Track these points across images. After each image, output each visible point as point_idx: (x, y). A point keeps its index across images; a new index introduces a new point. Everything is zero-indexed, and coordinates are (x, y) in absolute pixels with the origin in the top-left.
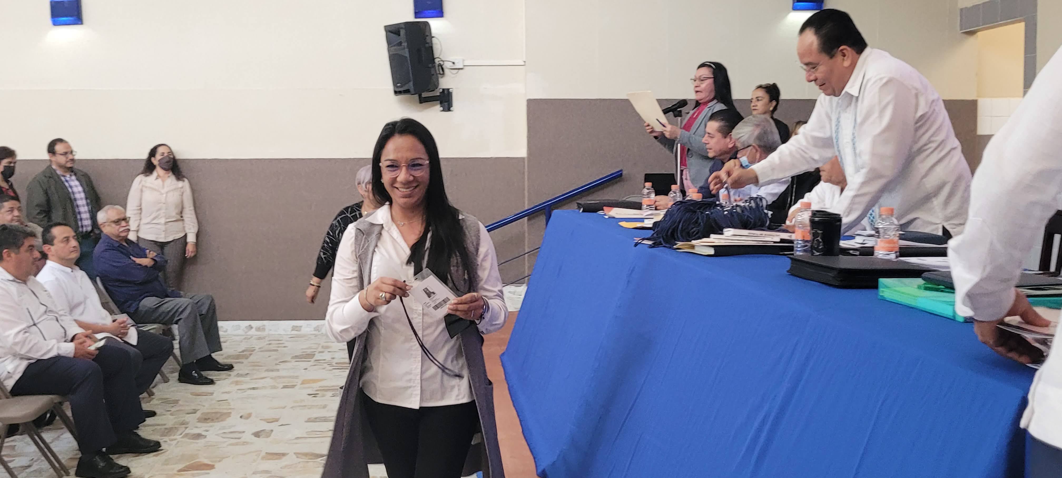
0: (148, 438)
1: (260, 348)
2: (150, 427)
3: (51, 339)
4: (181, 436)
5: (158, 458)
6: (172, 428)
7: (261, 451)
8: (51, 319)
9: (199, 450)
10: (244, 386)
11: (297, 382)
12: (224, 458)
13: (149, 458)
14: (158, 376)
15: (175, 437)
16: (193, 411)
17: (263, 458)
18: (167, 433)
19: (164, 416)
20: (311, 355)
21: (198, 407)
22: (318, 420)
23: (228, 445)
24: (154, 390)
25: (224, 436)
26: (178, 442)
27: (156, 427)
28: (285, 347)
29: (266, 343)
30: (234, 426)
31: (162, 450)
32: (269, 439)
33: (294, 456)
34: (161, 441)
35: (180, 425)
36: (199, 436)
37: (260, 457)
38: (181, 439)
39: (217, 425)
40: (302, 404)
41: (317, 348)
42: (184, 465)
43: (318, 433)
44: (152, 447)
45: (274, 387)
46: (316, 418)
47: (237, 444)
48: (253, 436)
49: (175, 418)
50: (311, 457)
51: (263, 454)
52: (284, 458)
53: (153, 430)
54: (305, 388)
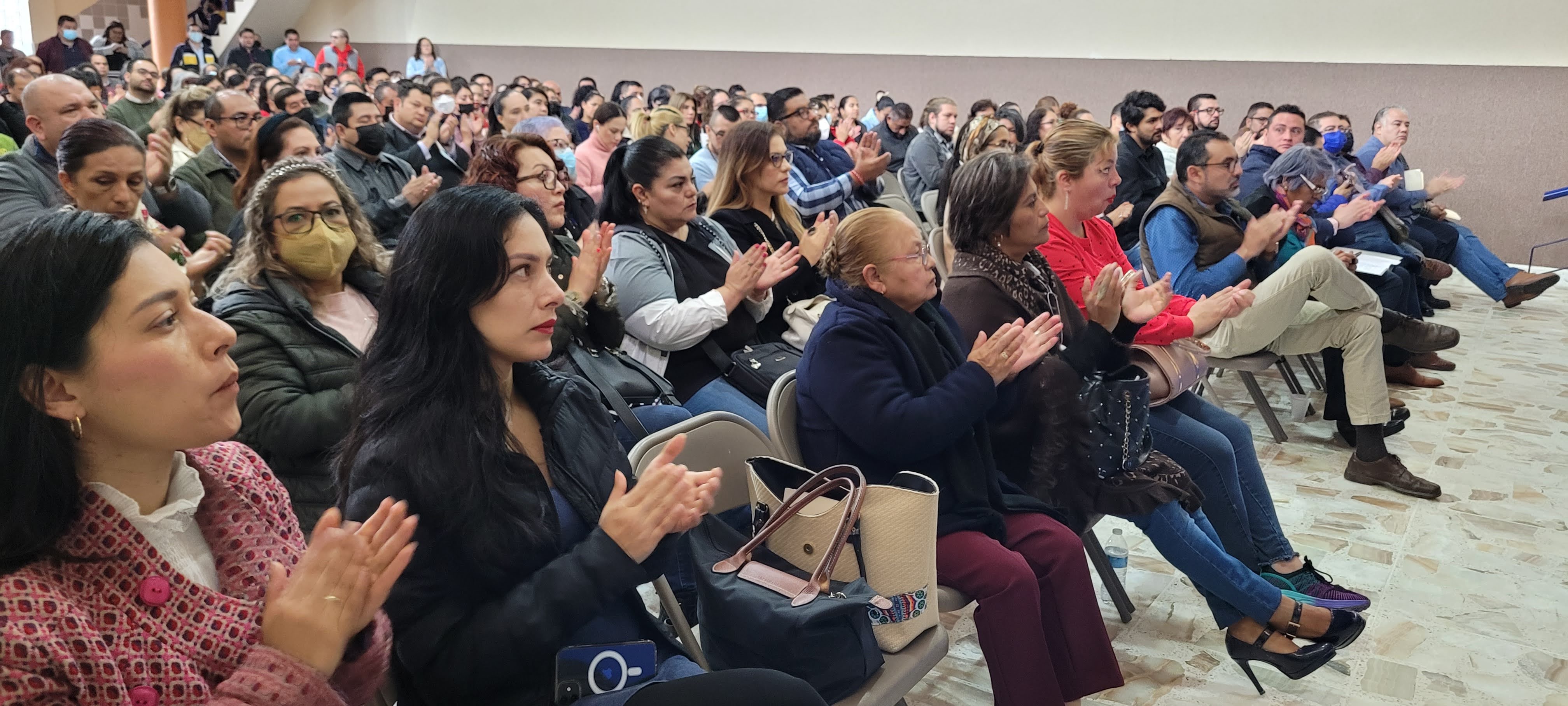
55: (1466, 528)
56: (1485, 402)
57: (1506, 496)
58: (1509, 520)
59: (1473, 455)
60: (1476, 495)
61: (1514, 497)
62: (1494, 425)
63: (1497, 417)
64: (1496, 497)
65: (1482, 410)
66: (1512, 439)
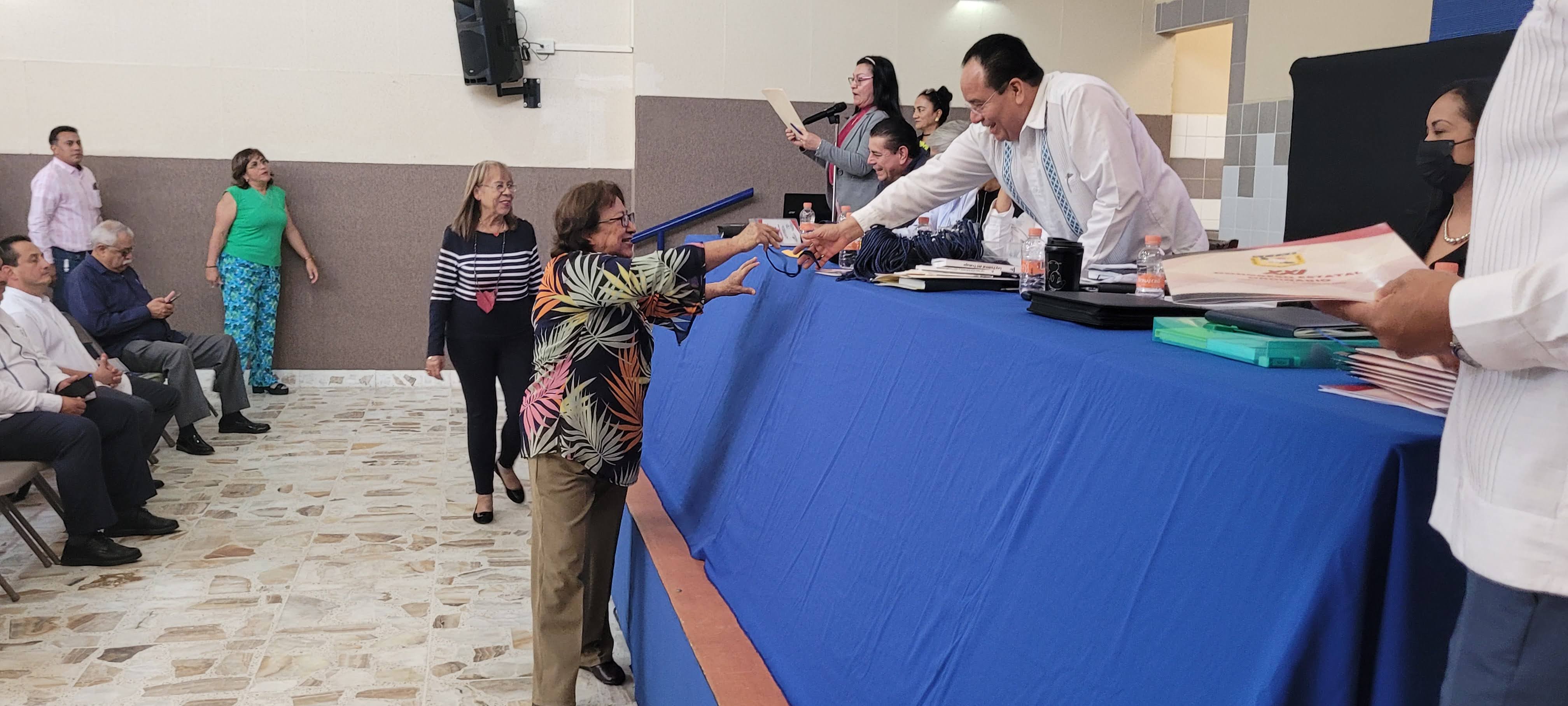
0: (158, 516)
1: (290, 405)
2: (158, 503)
3: (30, 389)
4: (203, 514)
5: (176, 541)
6: (188, 504)
7: (313, 532)
8: (29, 363)
9: (230, 531)
10: (275, 452)
11: (347, 447)
12: (264, 541)
13: (163, 541)
14: (162, 438)
15: (195, 515)
16: (214, 483)
17: (316, 540)
18: (184, 509)
19: (176, 489)
20: (357, 415)
21: (220, 478)
22: (379, 494)
23: (266, 525)
24: (157, 456)
25: (260, 513)
26: (199, 521)
27: (167, 503)
28: (324, 403)
29: (297, 398)
30: (270, 501)
31: (179, 531)
32: (320, 518)
33: (357, 538)
34: (178, 520)
35: (199, 500)
36: (226, 514)
37: (312, 540)
38: (204, 518)
39: (250, 500)
40: (354, 474)
41: (366, 405)
42: (213, 550)
43: (383, 510)
44: (166, 527)
45: (317, 453)
46: (378, 491)
47: (279, 524)
48: (298, 514)
49: (191, 491)
50: (378, 540)
51: (315, 535)
52: (344, 540)
53: (163, 507)
54: (357, 454)
55: (479, 698)
56: (465, 538)
57: (507, 647)
58: (515, 676)
59: (467, 605)
60: (480, 655)
61: (515, 646)
62: (479, 564)
63: (480, 555)
64: (499, 651)
65: (465, 549)
66: (500, 578)
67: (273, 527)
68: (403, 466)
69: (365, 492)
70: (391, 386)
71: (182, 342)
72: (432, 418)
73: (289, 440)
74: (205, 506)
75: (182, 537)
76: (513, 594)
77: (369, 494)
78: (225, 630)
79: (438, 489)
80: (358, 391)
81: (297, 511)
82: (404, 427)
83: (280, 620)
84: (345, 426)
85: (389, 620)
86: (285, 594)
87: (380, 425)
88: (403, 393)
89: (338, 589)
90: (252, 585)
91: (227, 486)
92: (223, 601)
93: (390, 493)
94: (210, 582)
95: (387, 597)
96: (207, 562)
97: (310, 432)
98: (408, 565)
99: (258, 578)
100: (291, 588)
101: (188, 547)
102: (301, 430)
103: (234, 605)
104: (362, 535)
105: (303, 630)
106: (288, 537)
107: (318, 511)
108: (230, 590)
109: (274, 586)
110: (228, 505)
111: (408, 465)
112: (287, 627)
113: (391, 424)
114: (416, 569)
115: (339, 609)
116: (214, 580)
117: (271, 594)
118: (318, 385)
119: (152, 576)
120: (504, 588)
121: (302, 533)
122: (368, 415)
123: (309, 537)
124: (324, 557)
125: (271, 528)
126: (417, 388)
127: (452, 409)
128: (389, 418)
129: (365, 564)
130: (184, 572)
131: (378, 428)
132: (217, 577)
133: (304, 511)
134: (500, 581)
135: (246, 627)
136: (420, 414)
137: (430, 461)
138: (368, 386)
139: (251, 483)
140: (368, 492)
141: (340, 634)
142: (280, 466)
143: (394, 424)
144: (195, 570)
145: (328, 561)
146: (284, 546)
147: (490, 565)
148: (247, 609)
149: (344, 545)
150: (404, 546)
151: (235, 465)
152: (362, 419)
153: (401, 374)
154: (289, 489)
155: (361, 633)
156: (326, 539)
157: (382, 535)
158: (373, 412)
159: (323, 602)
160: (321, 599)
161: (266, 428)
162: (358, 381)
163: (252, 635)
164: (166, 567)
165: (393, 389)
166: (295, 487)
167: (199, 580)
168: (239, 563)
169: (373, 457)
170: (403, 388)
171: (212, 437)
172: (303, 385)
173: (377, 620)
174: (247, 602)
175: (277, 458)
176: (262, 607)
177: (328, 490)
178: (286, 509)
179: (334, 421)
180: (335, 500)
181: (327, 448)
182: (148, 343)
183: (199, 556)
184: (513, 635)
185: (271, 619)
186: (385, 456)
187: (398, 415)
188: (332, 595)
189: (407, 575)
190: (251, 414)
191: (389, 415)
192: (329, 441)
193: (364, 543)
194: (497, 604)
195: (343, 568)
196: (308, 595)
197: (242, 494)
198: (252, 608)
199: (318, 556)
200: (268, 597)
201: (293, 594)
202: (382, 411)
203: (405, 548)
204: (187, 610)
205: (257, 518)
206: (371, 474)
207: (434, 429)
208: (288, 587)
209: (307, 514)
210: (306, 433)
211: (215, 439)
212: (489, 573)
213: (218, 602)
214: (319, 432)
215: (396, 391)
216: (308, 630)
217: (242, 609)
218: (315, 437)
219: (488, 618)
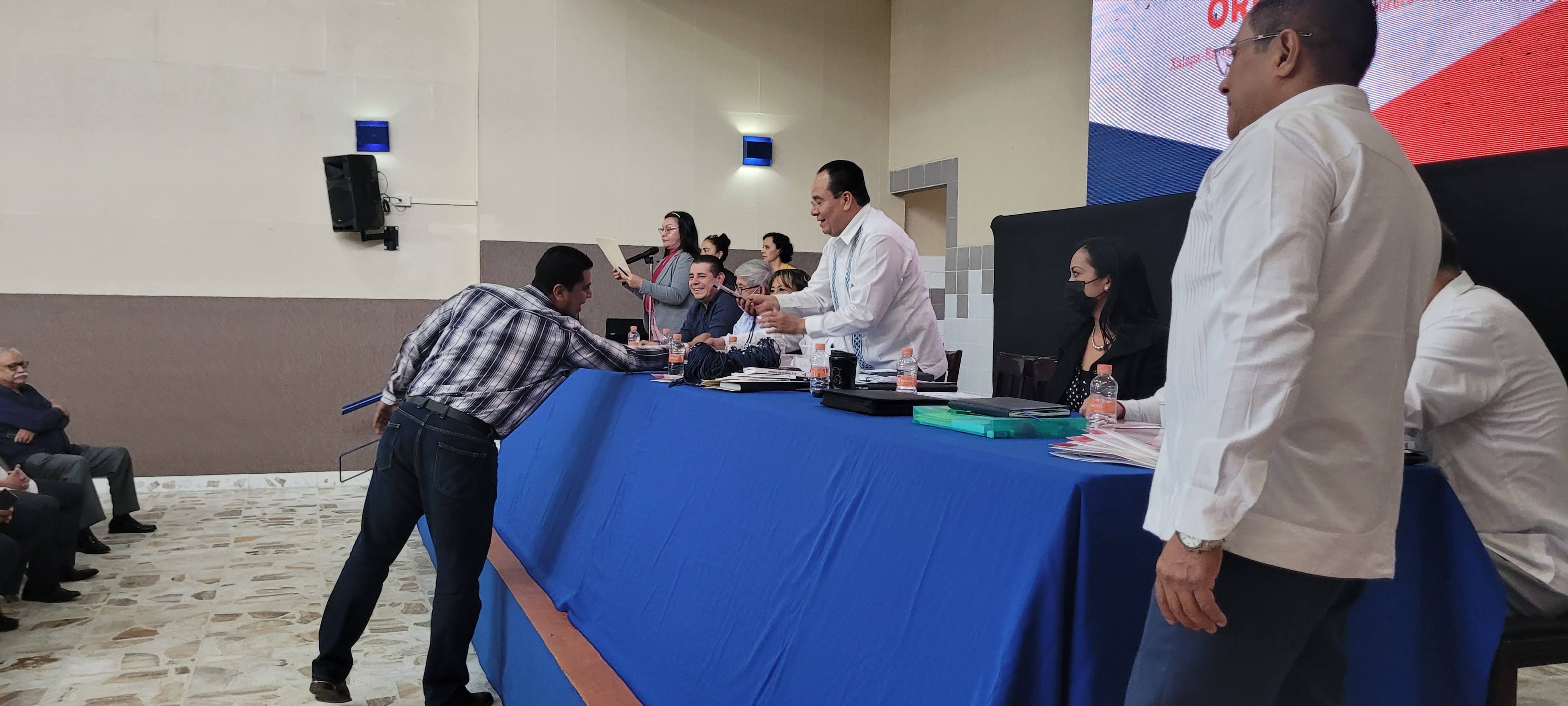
1: (172, 507)
4: (108, 602)
5: (84, 626)
6: (92, 594)
7: (209, 613)
9: (132, 616)
10: (167, 547)
11: (230, 541)
12: (167, 622)
13: (72, 627)
15: (100, 603)
16: (111, 576)
17: (213, 620)
20: (235, 513)
21: (117, 572)
22: (265, 578)
23: (166, 609)
25: (160, 600)
28: (202, 504)
29: (179, 501)
30: (168, 589)
31: (86, 618)
32: (214, 601)
33: (249, 616)
35: (100, 591)
36: (127, 602)
37: (210, 618)
38: (108, 605)
39: (147, 589)
40: (240, 563)
41: (243, 504)
42: (119, 633)
43: (270, 591)
45: (203, 547)
46: (262, 576)
47: (177, 607)
48: (193, 598)
50: (269, 617)
51: (212, 616)
52: (238, 619)
54: (240, 546)
67: (171, 610)
68: (283, 554)
69: (252, 578)
70: (263, 487)
71: (78, 454)
72: (304, 513)
73: (175, 537)
74: (107, 595)
75: (90, 622)
76: (394, 654)
77: (255, 579)
78: (140, 698)
79: (316, 572)
80: (233, 493)
81: (193, 596)
82: (279, 522)
83: (190, 688)
84: (223, 523)
85: (288, 681)
86: (191, 666)
87: (258, 521)
88: (274, 493)
89: (239, 659)
90: (160, 660)
91: (124, 578)
92: (135, 675)
93: (274, 577)
94: (121, 659)
95: (284, 663)
96: (116, 643)
97: (194, 530)
98: (298, 636)
99: (165, 654)
100: (196, 660)
101: (97, 630)
102: (185, 528)
103: (147, 677)
104: (254, 613)
105: (211, 694)
106: (187, 618)
107: (212, 595)
108: (141, 665)
109: (180, 659)
110: (128, 593)
111: (288, 553)
112: (198, 692)
113: (267, 520)
114: (306, 639)
115: (242, 675)
116: (124, 658)
117: (178, 666)
118: (196, 489)
119: (67, 657)
120: (385, 650)
121: (199, 614)
122: (245, 513)
123: (206, 618)
124: (222, 634)
125: (170, 611)
126: (287, 488)
127: (321, 506)
128: (265, 514)
129: (261, 637)
130: (96, 652)
131: (255, 523)
132: (127, 655)
133: (198, 596)
134: (381, 645)
135: (160, 695)
136: (292, 510)
137: (307, 549)
138: (242, 488)
139: (146, 574)
140: (255, 577)
141: (246, 695)
142: (170, 559)
143: (270, 519)
144: (106, 650)
145: (226, 636)
146: (184, 626)
147: (371, 633)
148: (159, 680)
149: (238, 623)
150: (292, 621)
151: (129, 559)
152: (240, 517)
153: (272, 477)
154: (181, 578)
155: (265, 694)
156: (220, 618)
157: (271, 612)
158: (250, 510)
159: (227, 671)
160: (224, 668)
161: (152, 529)
162: (233, 485)
163: (167, 701)
164: (79, 649)
165: (265, 490)
166: (187, 576)
167: (110, 659)
168: (145, 643)
169: (255, 548)
170: (274, 489)
171: (103, 537)
172: (182, 489)
173: (278, 683)
174: (159, 674)
175: (165, 552)
176: (174, 677)
177: (217, 577)
178: (181, 595)
179: (213, 519)
180: (225, 585)
181: (212, 542)
182: (48, 455)
183: (107, 637)
184: (398, 688)
185: (181, 686)
186: (267, 547)
187: (272, 512)
188: (234, 664)
189: (299, 644)
190: (138, 516)
191: (264, 512)
192: (212, 536)
193: (257, 620)
194: (381, 663)
195: (242, 640)
196: (212, 666)
197: (139, 584)
198: (163, 679)
199: (216, 633)
200: (176, 669)
201: (199, 665)
202: (257, 509)
203: (294, 622)
204: (104, 684)
205: (155, 604)
206: (255, 562)
207: (307, 522)
208: (193, 660)
209: (201, 599)
210: (191, 530)
211: (108, 538)
212: (371, 639)
213: (132, 676)
214: (201, 529)
215: (267, 492)
216: (218, 694)
217: (153, 680)
218: (199, 533)
219: (376, 675)
